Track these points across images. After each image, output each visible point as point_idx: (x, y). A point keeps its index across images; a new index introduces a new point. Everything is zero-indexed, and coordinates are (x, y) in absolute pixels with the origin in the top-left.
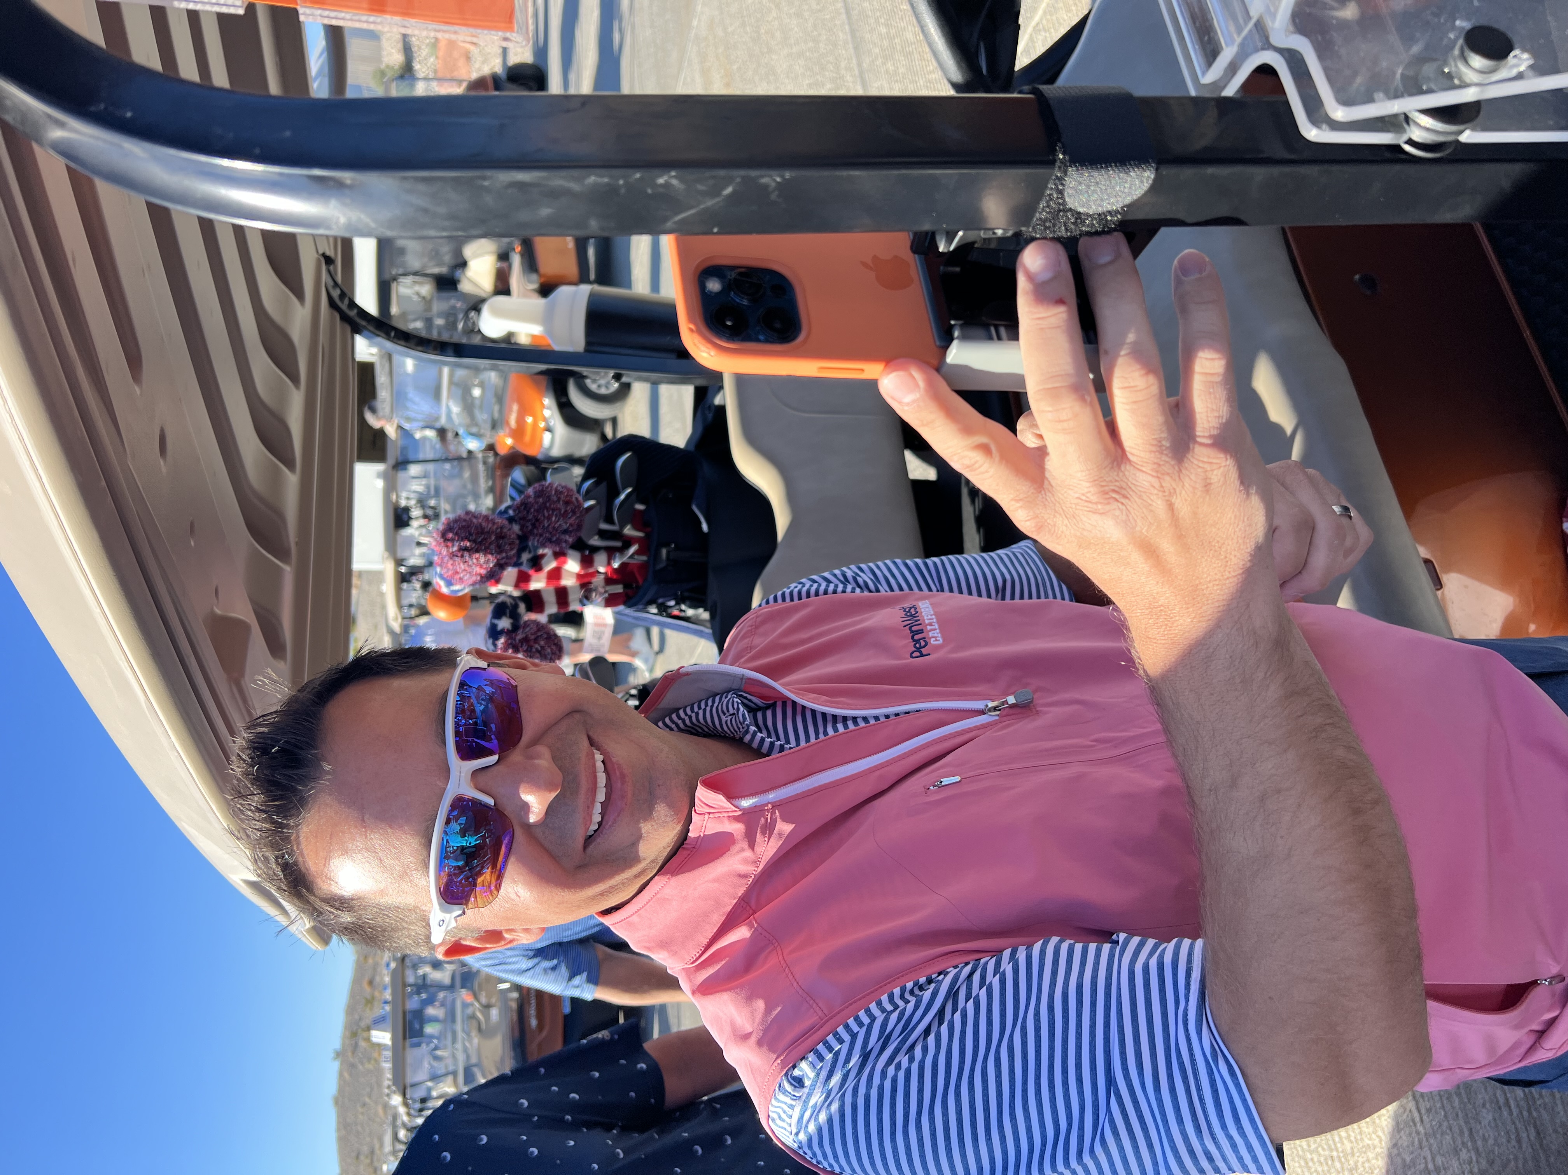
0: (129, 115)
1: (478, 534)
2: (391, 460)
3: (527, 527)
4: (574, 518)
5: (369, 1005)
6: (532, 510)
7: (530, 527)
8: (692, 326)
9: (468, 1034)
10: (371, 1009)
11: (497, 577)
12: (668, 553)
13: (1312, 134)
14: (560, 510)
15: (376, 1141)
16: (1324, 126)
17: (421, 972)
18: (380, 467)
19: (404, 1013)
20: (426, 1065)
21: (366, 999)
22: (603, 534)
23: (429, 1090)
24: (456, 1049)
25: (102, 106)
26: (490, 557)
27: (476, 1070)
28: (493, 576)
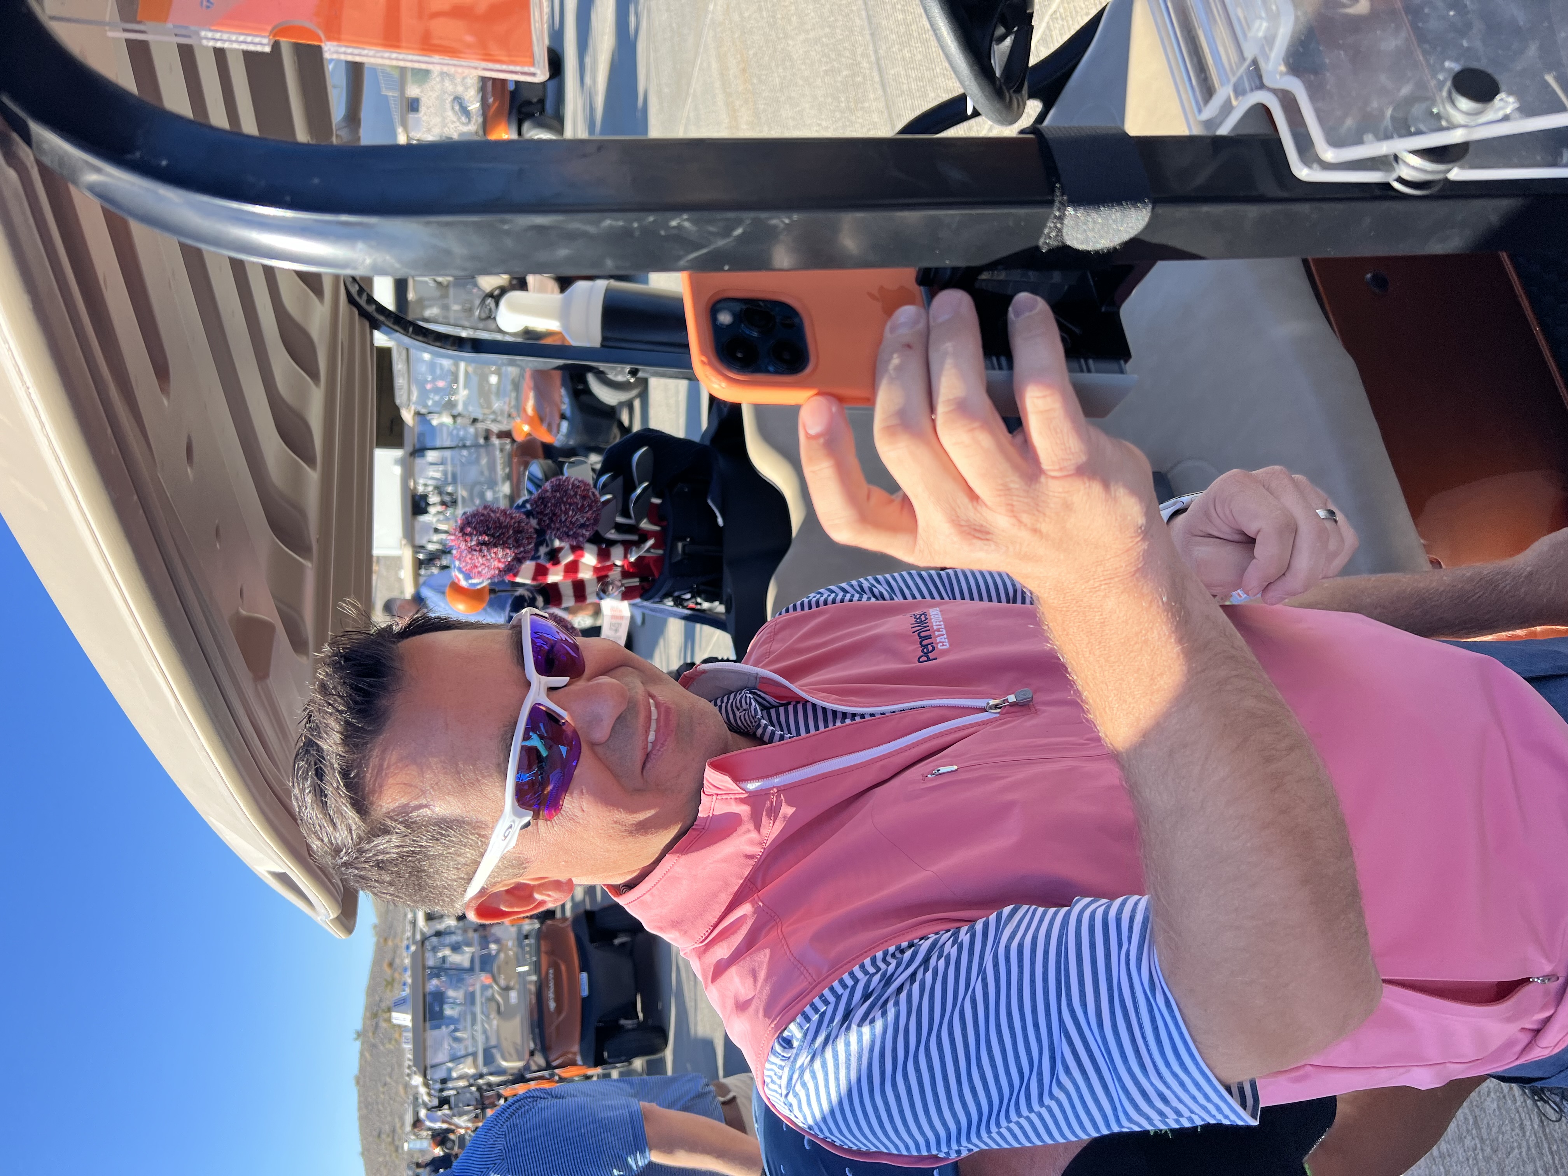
0: (164, 163)
1: (495, 528)
2: (409, 447)
3: (544, 521)
4: (590, 512)
5: (389, 987)
6: (549, 505)
7: (547, 522)
8: (704, 359)
9: (488, 1016)
10: (391, 991)
11: (516, 570)
12: (684, 547)
13: (1303, 173)
14: (577, 504)
15: (397, 1120)
16: (1315, 166)
17: (440, 955)
18: (398, 453)
19: (424, 996)
20: (446, 1046)
21: (386, 980)
22: (619, 528)
23: (450, 1070)
24: (476, 1031)
25: (138, 154)
26: (508, 551)
27: (494, 1051)
28: (511, 569)
